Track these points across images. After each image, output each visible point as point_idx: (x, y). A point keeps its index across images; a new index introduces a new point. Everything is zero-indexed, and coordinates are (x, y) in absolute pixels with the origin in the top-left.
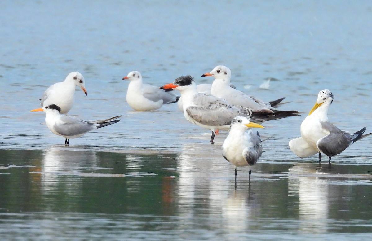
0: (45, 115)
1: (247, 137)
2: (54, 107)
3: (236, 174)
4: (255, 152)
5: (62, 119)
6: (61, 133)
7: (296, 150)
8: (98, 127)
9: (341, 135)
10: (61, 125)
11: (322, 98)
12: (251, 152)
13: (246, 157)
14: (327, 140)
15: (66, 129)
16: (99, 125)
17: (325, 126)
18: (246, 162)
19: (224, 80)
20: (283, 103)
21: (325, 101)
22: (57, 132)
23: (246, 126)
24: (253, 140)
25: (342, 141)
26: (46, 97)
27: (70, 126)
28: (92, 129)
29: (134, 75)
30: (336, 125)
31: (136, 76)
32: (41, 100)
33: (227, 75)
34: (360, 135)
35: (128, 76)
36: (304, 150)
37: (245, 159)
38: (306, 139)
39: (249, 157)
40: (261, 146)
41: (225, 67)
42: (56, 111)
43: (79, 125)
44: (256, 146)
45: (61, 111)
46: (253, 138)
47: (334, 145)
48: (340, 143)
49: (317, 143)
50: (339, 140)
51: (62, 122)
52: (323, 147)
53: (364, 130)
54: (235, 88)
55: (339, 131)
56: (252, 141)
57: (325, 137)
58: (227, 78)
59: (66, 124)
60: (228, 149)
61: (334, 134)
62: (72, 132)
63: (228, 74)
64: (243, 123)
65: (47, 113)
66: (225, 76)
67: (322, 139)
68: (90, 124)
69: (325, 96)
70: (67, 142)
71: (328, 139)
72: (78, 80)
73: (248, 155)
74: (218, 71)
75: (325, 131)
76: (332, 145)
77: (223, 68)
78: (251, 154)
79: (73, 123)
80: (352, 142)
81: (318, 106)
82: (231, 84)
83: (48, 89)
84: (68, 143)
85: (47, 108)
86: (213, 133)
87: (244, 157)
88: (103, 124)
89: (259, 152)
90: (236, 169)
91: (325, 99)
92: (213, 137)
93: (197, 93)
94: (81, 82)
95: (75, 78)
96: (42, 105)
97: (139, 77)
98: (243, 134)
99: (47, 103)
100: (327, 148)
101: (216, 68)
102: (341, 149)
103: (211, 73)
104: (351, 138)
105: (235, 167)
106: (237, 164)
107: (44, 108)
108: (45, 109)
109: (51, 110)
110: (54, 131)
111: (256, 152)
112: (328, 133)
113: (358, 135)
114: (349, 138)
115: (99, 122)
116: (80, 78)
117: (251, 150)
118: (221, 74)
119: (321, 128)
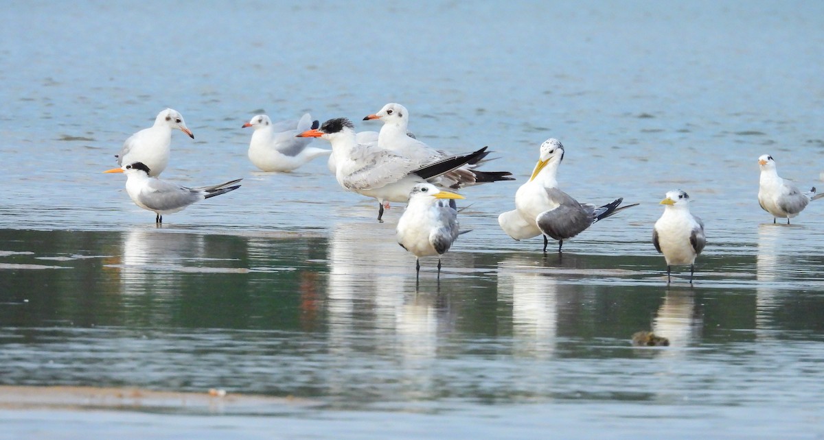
0: (125, 179)
1: (435, 212)
2: (139, 166)
3: (418, 268)
4: (447, 236)
5: (151, 185)
6: (150, 206)
7: (509, 229)
8: (207, 197)
9: (575, 210)
10: (150, 193)
11: (548, 151)
12: (442, 236)
13: (434, 244)
14: (553, 215)
15: (157, 200)
16: (208, 193)
17: (553, 194)
18: (435, 250)
19: (398, 125)
20: (488, 160)
21: (552, 155)
22: (144, 204)
23: (435, 197)
24: (443, 216)
25: (579, 219)
26: (126, 149)
27: (164, 196)
28: (196, 200)
29: (260, 121)
30: (568, 193)
31: (264, 122)
32: (117, 156)
33: (402, 118)
34: (611, 209)
35: (251, 123)
36: (522, 228)
37: (433, 247)
38: (523, 215)
39: (439, 244)
40: (458, 224)
41: (399, 105)
42: (142, 173)
43: (177, 193)
44: (451, 226)
45: (150, 173)
46: (444, 215)
47: (565, 224)
48: (574, 221)
49: (537, 219)
50: (572, 217)
51: (151, 190)
52: (546, 225)
53: (619, 201)
54: (414, 137)
55: (573, 203)
56: (441, 219)
57: (551, 210)
58: (402, 122)
59: (158, 192)
60: (405, 231)
61: (565, 208)
62: (166, 204)
63: (403, 116)
64: (430, 192)
65: (128, 175)
66: (399, 118)
67: (544, 212)
68: (194, 192)
69: (551, 147)
70: (159, 220)
71: (554, 213)
72: (173, 121)
73: (437, 240)
74: (389, 112)
75: (552, 203)
76: (561, 223)
77: (397, 107)
78: (441, 239)
79: (168, 191)
80: (597, 219)
81: (543, 164)
82: (408, 131)
83: (130, 138)
84: (161, 221)
85: (128, 167)
86: (381, 206)
87: (431, 243)
88: (213, 192)
89: (454, 234)
90: (418, 261)
91: (551, 152)
92: (381, 213)
93: (355, 145)
94: (178, 121)
95: (168, 119)
96: (120, 163)
97: (267, 123)
98: (429, 210)
99: (128, 159)
100: (553, 227)
101: (386, 107)
102: (576, 230)
103: (377, 115)
104: (594, 214)
105: (417, 257)
106: (419, 254)
107: (124, 168)
108: (126, 169)
109: (135, 170)
110: (139, 202)
111: (450, 236)
112: (557, 206)
113: (607, 209)
114: (590, 213)
115: (207, 189)
116: (175, 116)
117: (442, 233)
118: (394, 116)
119: (547, 200)
